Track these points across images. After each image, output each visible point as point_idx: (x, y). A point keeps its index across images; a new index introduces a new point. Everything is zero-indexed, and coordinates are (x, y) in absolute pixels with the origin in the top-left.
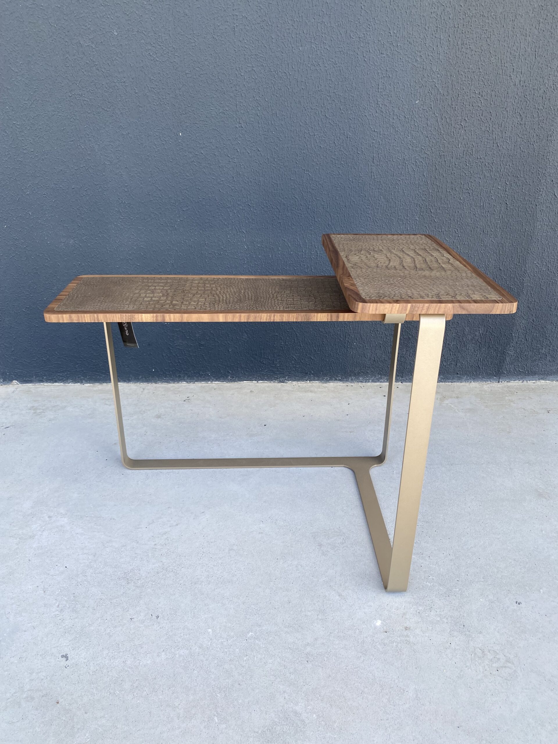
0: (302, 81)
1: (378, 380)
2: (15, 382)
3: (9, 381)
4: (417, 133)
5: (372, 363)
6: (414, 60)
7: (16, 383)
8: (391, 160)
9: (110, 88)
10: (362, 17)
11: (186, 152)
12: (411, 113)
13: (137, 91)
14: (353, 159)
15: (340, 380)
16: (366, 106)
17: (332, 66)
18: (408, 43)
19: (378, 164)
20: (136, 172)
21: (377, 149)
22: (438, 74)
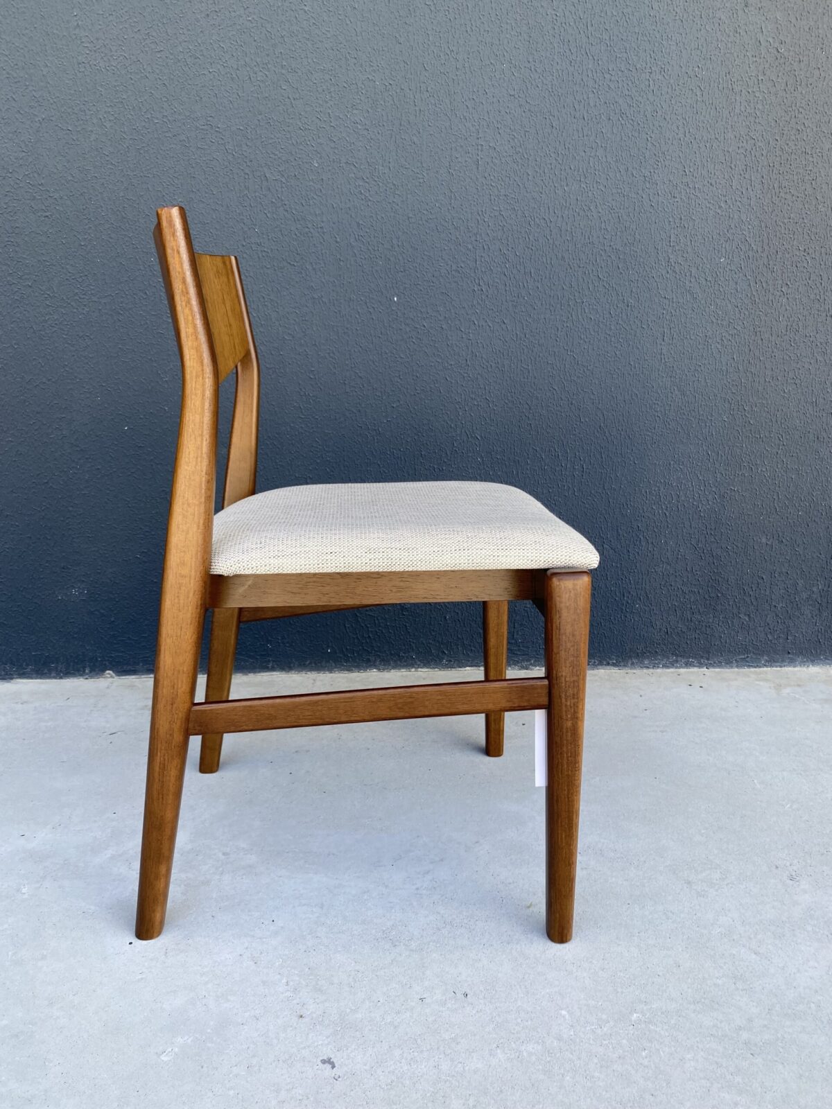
0: (567, 230)
1: (672, 665)
2: (109, 674)
3: (99, 670)
4: (723, 301)
5: (663, 637)
6: (717, 207)
7: (109, 676)
8: (688, 337)
9: (301, 234)
10: (648, 152)
11: (401, 325)
12: (715, 275)
13: (338, 240)
14: (635, 336)
15: (614, 665)
16: (654, 265)
17: (607, 212)
18: (709, 185)
19: (671, 342)
20: (328, 351)
21: (668, 322)
22: (749, 224)
